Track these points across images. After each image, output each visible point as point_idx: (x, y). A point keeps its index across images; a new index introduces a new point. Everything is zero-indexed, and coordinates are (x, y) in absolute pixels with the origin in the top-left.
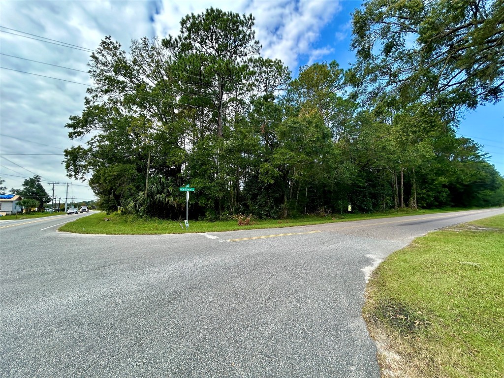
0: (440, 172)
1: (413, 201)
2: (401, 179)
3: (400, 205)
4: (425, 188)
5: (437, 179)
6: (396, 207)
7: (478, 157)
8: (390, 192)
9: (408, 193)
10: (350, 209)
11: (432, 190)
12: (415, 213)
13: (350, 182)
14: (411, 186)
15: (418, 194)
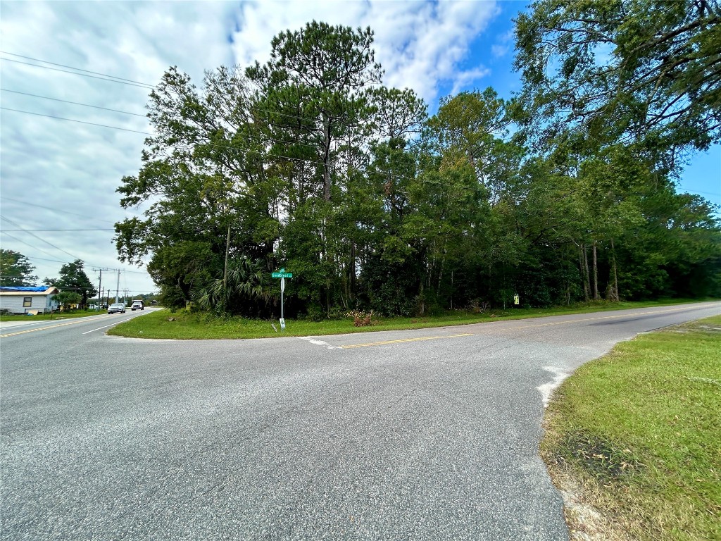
0: (654, 246)
1: (612, 289)
2: (593, 256)
3: (592, 296)
4: (631, 270)
5: (648, 257)
6: (587, 298)
7: (711, 222)
8: (577, 276)
9: (605, 277)
10: (517, 302)
11: (640, 272)
12: (615, 307)
13: (517, 263)
14: (609, 267)
15: (620, 279)
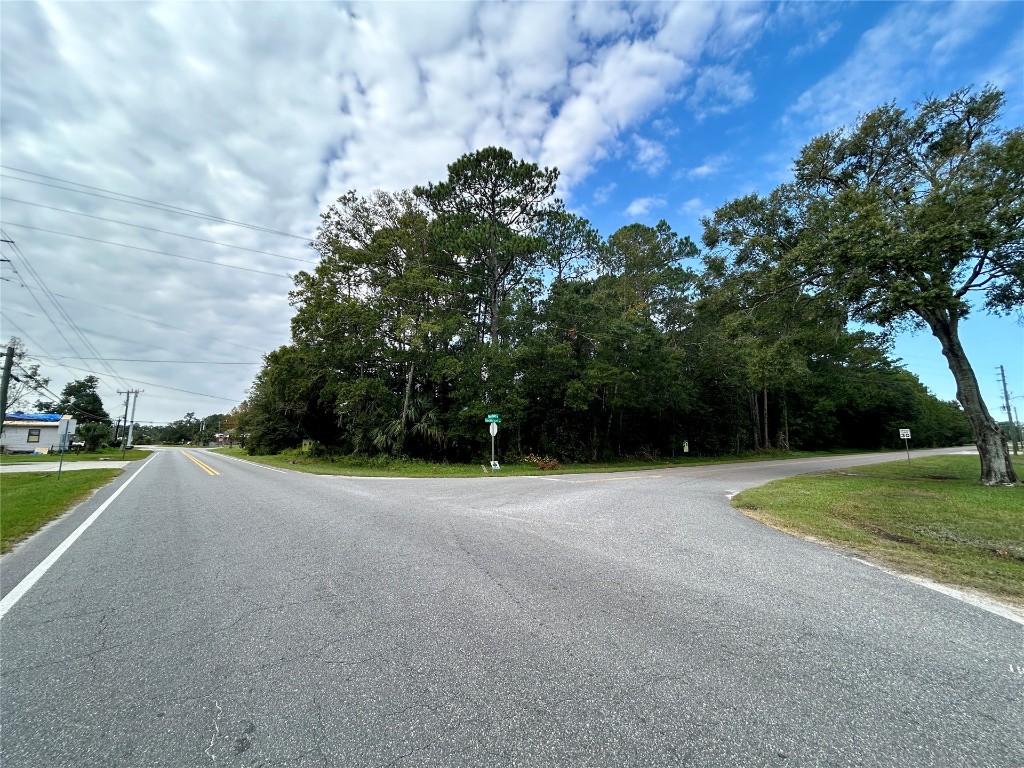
0: (820, 390)
1: (783, 436)
2: (763, 400)
3: (762, 444)
4: (801, 416)
5: (817, 402)
6: (757, 446)
7: (888, 364)
8: (748, 422)
9: (775, 423)
10: (686, 449)
11: (810, 418)
12: (784, 456)
13: (688, 408)
14: (781, 411)
15: (790, 425)
